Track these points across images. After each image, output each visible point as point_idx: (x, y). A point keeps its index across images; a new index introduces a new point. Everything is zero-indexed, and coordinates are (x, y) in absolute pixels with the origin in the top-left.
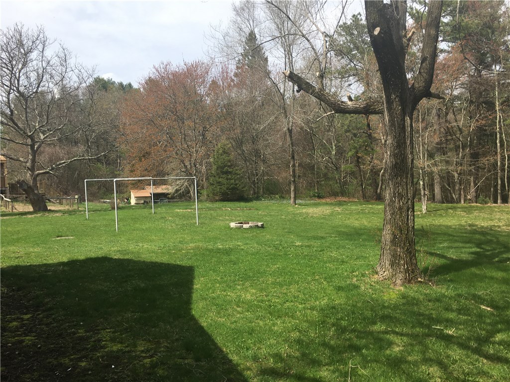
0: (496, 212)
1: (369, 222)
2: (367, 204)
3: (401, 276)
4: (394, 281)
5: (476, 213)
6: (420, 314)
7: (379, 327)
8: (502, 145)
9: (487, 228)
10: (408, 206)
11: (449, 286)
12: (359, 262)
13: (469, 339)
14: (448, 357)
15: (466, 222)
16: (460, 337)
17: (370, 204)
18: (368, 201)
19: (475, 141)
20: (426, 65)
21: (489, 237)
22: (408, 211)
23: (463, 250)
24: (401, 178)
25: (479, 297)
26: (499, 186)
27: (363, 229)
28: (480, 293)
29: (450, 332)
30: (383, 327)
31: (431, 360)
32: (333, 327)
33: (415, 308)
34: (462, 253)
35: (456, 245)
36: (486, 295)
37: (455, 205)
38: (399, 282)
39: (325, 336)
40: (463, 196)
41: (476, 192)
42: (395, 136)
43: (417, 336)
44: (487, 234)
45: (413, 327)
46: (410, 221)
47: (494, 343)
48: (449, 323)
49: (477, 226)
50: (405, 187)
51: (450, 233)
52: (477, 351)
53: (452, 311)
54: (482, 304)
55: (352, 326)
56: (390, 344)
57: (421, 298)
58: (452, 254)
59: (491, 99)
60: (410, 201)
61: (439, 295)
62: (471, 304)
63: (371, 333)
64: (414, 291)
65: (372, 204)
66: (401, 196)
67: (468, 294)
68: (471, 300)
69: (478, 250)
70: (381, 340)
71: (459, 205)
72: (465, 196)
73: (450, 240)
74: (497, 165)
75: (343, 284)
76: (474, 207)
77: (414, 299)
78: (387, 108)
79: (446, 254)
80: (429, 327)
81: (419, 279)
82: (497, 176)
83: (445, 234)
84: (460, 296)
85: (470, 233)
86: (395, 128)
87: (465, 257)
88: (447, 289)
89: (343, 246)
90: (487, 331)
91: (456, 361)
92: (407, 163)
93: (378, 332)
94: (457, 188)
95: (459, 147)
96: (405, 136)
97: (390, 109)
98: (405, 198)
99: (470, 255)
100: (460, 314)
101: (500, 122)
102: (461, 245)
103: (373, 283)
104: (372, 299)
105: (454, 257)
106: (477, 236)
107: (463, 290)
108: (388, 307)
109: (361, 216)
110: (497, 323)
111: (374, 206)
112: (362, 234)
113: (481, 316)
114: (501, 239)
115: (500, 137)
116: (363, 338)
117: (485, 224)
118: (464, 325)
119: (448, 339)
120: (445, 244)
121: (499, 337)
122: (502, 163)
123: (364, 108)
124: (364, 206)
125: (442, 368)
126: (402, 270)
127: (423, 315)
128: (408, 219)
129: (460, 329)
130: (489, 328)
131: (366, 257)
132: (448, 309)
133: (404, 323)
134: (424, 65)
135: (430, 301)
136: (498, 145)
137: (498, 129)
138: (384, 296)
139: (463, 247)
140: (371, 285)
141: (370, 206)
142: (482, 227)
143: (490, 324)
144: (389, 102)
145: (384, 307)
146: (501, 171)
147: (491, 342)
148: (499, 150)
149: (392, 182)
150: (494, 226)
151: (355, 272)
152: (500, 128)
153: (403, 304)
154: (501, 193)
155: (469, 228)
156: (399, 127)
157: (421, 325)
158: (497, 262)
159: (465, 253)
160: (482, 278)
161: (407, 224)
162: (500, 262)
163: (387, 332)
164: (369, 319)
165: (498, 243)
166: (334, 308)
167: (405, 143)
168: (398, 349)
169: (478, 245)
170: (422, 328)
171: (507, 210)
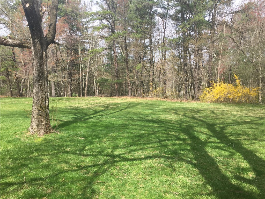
0: (80, 100)
1: (18, 108)
2: (15, 99)
3: (42, 131)
4: (39, 134)
5: (72, 101)
6: (54, 145)
7: (35, 154)
8: (82, 70)
9: (77, 107)
10: (46, 96)
11: (65, 132)
12: (17, 128)
13: (76, 151)
14: (69, 159)
15: (68, 105)
16: (73, 150)
17: (16, 99)
18: (14, 97)
19: (70, 67)
20: (52, 27)
21: (79, 111)
22: (45, 99)
23: (69, 117)
24: (42, 82)
25: (78, 135)
26: (81, 88)
27: (15, 112)
28: (78, 133)
29: (68, 150)
30: (37, 154)
31: (62, 162)
32: (10, 159)
33: (51, 143)
34: (68, 118)
35: (66, 115)
36: (81, 133)
37: (62, 98)
38: (41, 133)
39: (6, 164)
40: (65, 94)
41: (71, 92)
42: (38, 60)
43: (54, 154)
44: (78, 109)
45: (51, 151)
46: (46, 104)
47: (86, 150)
48: (67, 146)
49: (73, 106)
50: (44, 86)
51: (61, 110)
52: (80, 154)
53: (68, 141)
54: (79, 137)
55: (21, 157)
56: (42, 160)
57: (53, 139)
58: (64, 119)
59: (76, 48)
60: (46, 94)
61: (61, 137)
62: (75, 138)
63: (32, 158)
64: (49, 136)
65: (18, 99)
66: (42, 91)
67: (74, 134)
68: (75, 136)
69: (75, 116)
70: (37, 159)
71: (64, 98)
72: (67, 93)
73: (62, 113)
74: (80, 79)
75: (11, 139)
76: (71, 98)
77: (50, 140)
78: (33, 46)
79: (61, 119)
80: (59, 150)
81: (51, 131)
82: (80, 84)
83: (59, 111)
84: (70, 135)
85: (71, 110)
86: (38, 56)
87: (70, 120)
88: (65, 133)
89: (6, 121)
90: (83, 147)
91: (72, 160)
92: (44, 75)
93: (35, 156)
94: (63, 90)
95: (63, 69)
96: (43, 61)
97: (35, 47)
98: (44, 92)
99: (72, 119)
100: (71, 142)
101: (81, 59)
102: (67, 115)
103: (27, 136)
104: (29, 144)
105: (65, 120)
106: (74, 111)
107: (71, 133)
108: (38, 145)
109: (12, 105)
110: (86, 143)
111: (19, 100)
112: (15, 114)
113: (79, 141)
114: (84, 111)
115: (81, 66)
116: (28, 161)
117: (76, 105)
118: (73, 146)
119: (67, 152)
120: (61, 115)
121: (87, 148)
122: (82, 78)
123: (19, 44)
124: (13, 100)
125: (67, 164)
126: (43, 128)
127: (55, 145)
128: (45, 102)
129: (72, 148)
130: (83, 145)
131: (21, 125)
132: (66, 141)
133: (47, 150)
134: (51, 27)
135: (57, 139)
136: (80, 69)
137: (80, 62)
138: (35, 141)
139: (68, 116)
140: (27, 137)
141: (17, 100)
142: (75, 107)
143: (83, 144)
144: (34, 43)
145: (36, 146)
146: (82, 82)
147: (84, 150)
148: (81, 72)
149: (37, 84)
150: (80, 106)
151: (17, 132)
152: (81, 62)
153: (45, 143)
154: (82, 92)
155: (70, 108)
156: (40, 56)
157: (55, 149)
158: (83, 120)
159: (70, 118)
160: (78, 127)
161: (46, 105)
162: (84, 120)
163: (39, 156)
164: (29, 152)
165: (83, 113)
166: (8, 151)
167: (43, 65)
168: (46, 161)
169: (75, 114)
170: (56, 150)
171: (85, 99)
